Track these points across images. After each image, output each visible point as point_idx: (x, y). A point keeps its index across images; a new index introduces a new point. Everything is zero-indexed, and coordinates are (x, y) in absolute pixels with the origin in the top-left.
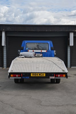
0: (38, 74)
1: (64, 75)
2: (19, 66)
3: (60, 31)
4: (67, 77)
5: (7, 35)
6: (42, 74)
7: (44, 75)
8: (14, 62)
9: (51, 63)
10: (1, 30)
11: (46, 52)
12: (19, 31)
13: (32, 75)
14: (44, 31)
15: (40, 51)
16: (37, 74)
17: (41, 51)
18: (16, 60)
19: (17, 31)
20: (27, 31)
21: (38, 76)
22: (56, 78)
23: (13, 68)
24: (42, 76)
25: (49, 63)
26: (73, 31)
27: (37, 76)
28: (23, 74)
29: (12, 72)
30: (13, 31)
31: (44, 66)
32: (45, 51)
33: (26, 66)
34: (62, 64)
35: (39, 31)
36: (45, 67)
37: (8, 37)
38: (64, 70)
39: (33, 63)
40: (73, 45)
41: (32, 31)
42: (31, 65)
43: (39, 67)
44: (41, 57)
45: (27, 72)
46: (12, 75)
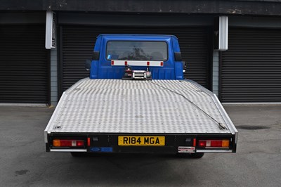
0: (142, 139)
1: (225, 143)
2: (82, 112)
3: (195, 12)
4: (233, 147)
5: (60, 22)
6: (155, 138)
7: (162, 142)
8: (68, 97)
9: (178, 100)
10: (44, 9)
11: (160, 65)
12: (90, 12)
13: (121, 143)
14: (153, 11)
15: (144, 63)
16: (137, 138)
17: (148, 63)
18: (75, 89)
19: (83, 12)
20: (110, 10)
21: (142, 143)
22: (198, 151)
23: (63, 117)
24: (154, 144)
25: (174, 100)
26: (229, 12)
27: (137, 144)
28: (94, 139)
29: (57, 131)
30: (75, 9)
31: (158, 110)
32: (157, 64)
33: (102, 111)
34: (212, 104)
35: (142, 11)
36: (164, 114)
37: (61, 28)
38: (224, 125)
39: (124, 100)
40: (227, 48)
41: (123, 11)
42: (120, 107)
43: (144, 115)
44: (149, 78)
45: (106, 131)
46: (57, 142)
